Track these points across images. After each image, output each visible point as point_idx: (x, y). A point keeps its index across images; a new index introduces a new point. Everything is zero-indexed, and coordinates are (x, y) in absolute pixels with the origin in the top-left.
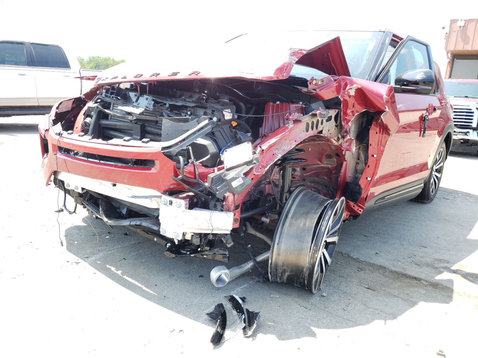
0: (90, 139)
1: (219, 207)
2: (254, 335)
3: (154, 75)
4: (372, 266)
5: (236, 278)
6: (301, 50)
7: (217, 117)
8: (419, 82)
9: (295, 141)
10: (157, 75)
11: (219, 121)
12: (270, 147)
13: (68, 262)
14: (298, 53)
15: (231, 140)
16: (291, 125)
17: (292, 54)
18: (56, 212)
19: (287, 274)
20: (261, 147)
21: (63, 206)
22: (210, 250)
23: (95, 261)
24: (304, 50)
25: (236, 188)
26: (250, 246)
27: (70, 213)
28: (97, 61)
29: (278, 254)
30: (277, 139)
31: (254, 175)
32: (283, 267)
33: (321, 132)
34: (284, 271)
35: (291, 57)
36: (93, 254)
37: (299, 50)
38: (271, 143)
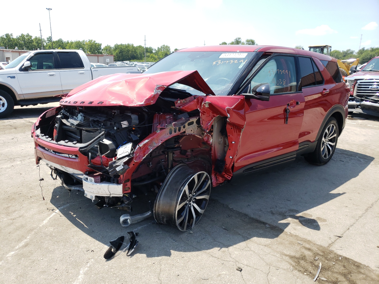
0: (50, 141)
1: (116, 181)
2: (132, 255)
3: (82, 103)
4: (239, 214)
5: (141, 221)
6: (163, 86)
7: (116, 127)
8: (262, 93)
9: (162, 141)
10: (83, 103)
11: (118, 129)
12: (145, 145)
13: (48, 209)
14: (162, 88)
15: (126, 140)
16: (158, 131)
17: (157, 89)
18: (39, 180)
19: (165, 219)
20: (139, 145)
21: (51, 175)
22: (121, 204)
23: (63, 209)
24: (165, 86)
25: (119, 171)
26: (150, 201)
27: (54, 179)
28: (121, 49)
29: (159, 208)
30: (149, 140)
31: (134, 162)
32: (162, 215)
33: (185, 132)
34: (163, 218)
35: (157, 90)
36: (64, 204)
37: (162, 86)
38: (145, 143)
